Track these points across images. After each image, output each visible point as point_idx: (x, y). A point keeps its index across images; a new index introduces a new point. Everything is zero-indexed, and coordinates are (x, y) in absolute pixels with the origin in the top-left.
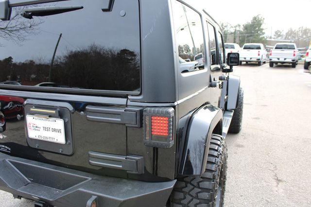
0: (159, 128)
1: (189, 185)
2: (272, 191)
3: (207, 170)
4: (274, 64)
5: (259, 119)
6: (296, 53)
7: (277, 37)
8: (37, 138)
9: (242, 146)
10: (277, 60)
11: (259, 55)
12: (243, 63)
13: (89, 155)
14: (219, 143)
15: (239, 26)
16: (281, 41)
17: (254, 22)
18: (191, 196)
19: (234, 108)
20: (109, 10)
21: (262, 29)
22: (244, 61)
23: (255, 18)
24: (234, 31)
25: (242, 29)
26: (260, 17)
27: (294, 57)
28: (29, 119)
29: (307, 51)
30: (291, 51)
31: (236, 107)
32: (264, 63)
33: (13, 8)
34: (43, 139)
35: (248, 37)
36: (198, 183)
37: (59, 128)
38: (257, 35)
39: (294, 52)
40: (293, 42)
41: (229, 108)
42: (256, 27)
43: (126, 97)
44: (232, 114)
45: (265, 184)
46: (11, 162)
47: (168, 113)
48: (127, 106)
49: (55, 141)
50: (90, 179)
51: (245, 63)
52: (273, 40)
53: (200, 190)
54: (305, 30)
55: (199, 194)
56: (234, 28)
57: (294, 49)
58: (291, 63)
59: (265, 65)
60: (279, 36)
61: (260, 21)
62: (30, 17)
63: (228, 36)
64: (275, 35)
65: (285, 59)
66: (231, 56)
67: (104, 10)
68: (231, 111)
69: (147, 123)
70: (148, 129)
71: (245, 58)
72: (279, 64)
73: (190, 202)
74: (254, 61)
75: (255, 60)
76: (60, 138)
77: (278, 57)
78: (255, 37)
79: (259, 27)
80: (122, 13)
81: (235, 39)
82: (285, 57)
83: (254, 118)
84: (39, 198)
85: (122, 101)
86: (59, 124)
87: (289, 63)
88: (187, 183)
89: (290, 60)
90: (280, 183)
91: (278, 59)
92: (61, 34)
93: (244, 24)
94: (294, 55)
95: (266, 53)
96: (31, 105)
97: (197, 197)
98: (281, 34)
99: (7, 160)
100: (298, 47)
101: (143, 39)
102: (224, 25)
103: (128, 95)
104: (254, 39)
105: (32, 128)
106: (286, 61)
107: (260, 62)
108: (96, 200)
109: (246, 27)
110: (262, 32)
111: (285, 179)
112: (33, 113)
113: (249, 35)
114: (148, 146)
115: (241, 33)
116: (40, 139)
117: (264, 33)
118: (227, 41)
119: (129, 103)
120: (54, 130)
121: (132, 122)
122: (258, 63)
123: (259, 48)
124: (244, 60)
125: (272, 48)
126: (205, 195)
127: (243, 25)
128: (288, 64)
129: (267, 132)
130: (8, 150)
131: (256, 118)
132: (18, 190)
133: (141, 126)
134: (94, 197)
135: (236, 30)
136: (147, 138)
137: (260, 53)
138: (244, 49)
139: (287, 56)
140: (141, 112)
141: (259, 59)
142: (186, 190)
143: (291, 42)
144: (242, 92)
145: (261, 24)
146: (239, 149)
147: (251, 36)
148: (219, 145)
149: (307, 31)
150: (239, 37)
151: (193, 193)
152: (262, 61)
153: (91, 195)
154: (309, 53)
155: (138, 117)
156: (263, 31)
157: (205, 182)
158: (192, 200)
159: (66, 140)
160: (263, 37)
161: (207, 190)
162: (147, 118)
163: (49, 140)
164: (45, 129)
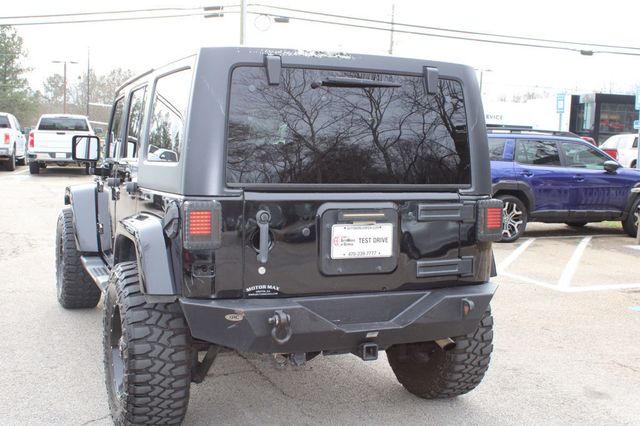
0: (493, 221)
8: (347, 256)
10: (48, 158)
13: (418, 265)
21: (18, 71)
28: (337, 231)
34: (356, 256)
37: (384, 237)
48: (459, 200)
49: (377, 255)
50: (428, 293)
57: (87, 130)
69: (482, 216)
70: (483, 222)
76: (385, 250)
77: (52, 151)
86: (386, 230)
91: (53, 155)
103: (458, 189)
105: (340, 243)
110: (16, 78)
116: (352, 257)
119: (461, 197)
120: (377, 240)
140: (476, 205)
145: (13, 56)
156: (21, 76)
159: (394, 251)
162: (483, 210)
163: (365, 256)
164: (362, 240)
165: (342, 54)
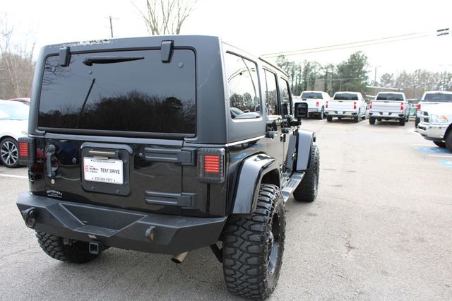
0: (211, 166)
1: (240, 228)
2: (341, 257)
3: (259, 207)
4: (376, 120)
5: (341, 186)
6: (404, 106)
7: (386, 83)
8: (94, 180)
9: (315, 215)
10: (379, 115)
11: (355, 107)
12: (334, 118)
13: (146, 194)
14: (272, 190)
15: (332, 66)
16: (389, 89)
17: (353, 62)
18: (243, 239)
19: (305, 168)
20: (168, 61)
21: (365, 72)
22: (335, 116)
23: (354, 57)
24: (324, 74)
25: (335, 71)
26: (361, 55)
27: (402, 111)
28: (87, 162)
29: (420, 103)
30: (398, 104)
31: (308, 167)
32: (364, 118)
33: (72, 56)
34: (100, 180)
35: (344, 82)
36: (250, 226)
37: (117, 169)
38: (357, 80)
39: (402, 104)
40: (401, 91)
41: (298, 168)
42: (355, 69)
43: (182, 139)
44: (302, 176)
45: (334, 251)
46: (64, 205)
47: (220, 152)
48: (183, 146)
49: (113, 182)
50: (146, 216)
51: (337, 118)
52: (379, 87)
53: (251, 233)
54: (424, 75)
55: (250, 237)
56: (325, 70)
57: (403, 100)
58: (399, 119)
59: (364, 121)
60: (388, 81)
61: (361, 60)
62: (90, 65)
63: (316, 80)
64: (382, 81)
65: (390, 114)
66: (299, 106)
67: (164, 62)
68: (301, 172)
69: (201, 161)
70: (202, 166)
71: (336, 112)
72: (383, 120)
73: (241, 244)
74: (349, 116)
75: (350, 114)
76: (118, 179)
77: (381, 111)
78: (354, 83)
79: (360, 69)
80: (180, 64)
81: (326, 85)
82: (390, 111)
83: (336, 186)
84: (96, 236)
85: (179, 143)
86: (118, 165)
87: (396, 119)
88: (238, 226)
89: (396, 115)
90: (352, 251)
91: (381, 113)
92: (94, 80)
93: (338, 64)
94: (402, 108)
95: (366, 105)
96: (90, 148)
97: (248, 240)
98: (391, 79)
99: (60, 204)
100: (407, 98)
101: (198, 88)
102: (311, 65)
103: (184, 137)
104: (353, 86)
105: (89, 170)
106: (392, 116)
107: (357, 117)
108: (154, 229)
109: (342, 69)
110: (364, 76)
111: (357, 247)
112: (91, 156)
113: (345, 79)
114: (202, 182)
115: (334, 76)
116: (97, 180)
117: (367, 78)
118: (315, 88)
119: (185, 144)
120: (112, 171)
121: (187, 160)
122: (354, 119)
123: (356, 98)
124: (335, 114)
125: (373, 99)
126: (257, 237)
127: (338, 66)
128: (395, 121)
129: (348, 201)
130: (59, 195)
131: (338, 186)
132: (75, 230)
133: (196, 165)
134: (152, 227)
135: (327, 73)
136: (201, 175)
137: (356, 105)
138: (335, 99)
139: (392, 109)
140: (196, 152)
141: (356, 114)
142: (238, 233)
143: (399, 91)
144: (316, 150)
145: (362, 65)
146: (310, 217)
147: (348, 81)
148: (272, 193)
149: (427, 75)
150: (333, 82)
151: (245, 236)
152: (361, 115)
153: (149, 226)
154: (421, 106)
155: (193, 157)
156: (366, 75)
157: (256, 225)
158: (243, 242)
159: (124, 180)
160: (366, 83)
161: (258, 232)
162: (201, 157)
163: (106, 181)
164: (103, 170)
165: (106, 40)
